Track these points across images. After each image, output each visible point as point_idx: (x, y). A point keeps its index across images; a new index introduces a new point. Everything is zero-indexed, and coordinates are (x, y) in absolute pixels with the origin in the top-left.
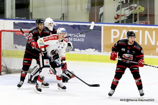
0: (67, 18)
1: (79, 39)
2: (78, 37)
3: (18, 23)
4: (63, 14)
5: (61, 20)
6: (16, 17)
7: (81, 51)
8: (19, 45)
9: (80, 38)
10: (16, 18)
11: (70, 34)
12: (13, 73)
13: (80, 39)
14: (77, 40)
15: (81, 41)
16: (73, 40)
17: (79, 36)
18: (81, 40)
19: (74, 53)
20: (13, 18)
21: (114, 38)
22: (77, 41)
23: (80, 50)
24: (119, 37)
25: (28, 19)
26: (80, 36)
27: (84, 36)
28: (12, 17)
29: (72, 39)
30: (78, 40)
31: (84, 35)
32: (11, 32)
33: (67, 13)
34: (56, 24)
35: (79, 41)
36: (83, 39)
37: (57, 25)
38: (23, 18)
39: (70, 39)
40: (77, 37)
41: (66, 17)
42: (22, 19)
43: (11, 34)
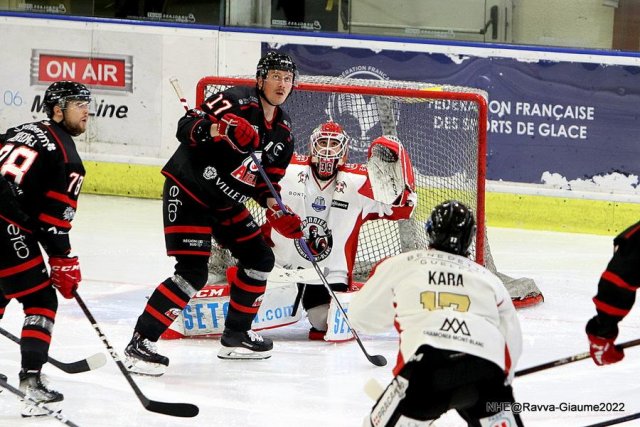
0: (509, 27)
1: (562, 127)
2: (558, 117)
3: (283, 47)
4: (494, 11)
5: (481, 38)
6: (274, 17)
7: (572, 182)
9: (568, 122)
11: (523, 101)
13: (567, 129)
14: (556, 132)
15: (572, 136)
16: (536, 130)
17: (567, 114)
18: (575, 132)
19: (538, 194)
20: (260, 25)
22: (553, 135)
23: (568, 180)
25: (329, 30)
26: (571, 114)
27: (589, 113)
28: (255, 19)
29: (529, 128)
30: (560, 133)
31: (589, 109)
33: (514, 7)
34: (461, 56)
35: (562, 136)
36: (583, 130)
37: (465, 62)
38: (304, 26)
39: (521, 129)
40: (553, 117)
41: (507, 25)
42: (305, 30)
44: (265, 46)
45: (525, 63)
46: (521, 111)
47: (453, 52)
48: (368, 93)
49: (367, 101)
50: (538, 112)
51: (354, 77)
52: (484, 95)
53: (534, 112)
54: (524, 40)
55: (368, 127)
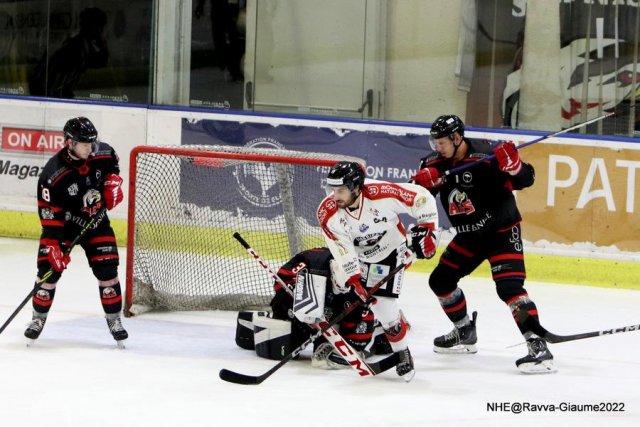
0: (382, 107)
3: (199, 122)
4: (370, 94)
5: (359, 115)
6: (192, 98)
8: (201, 204)
10: (194, 102)
11: (394, 167)
12: (174, 309)
20: (181, 104)
21: (557, 189)
24: (576, 184)
25: (236, 108)
28: (176, 99)
32: (173, 157)
33: (386, 90)
34: (343, 130)
37: (347, 135)
38: (216, 105)
41: (380, 105)
42: (217, 108)
43: (171, 161)
44: (185, 120)
45: (395, 137)
46: (392, 175)
47: (337, 127)
48: (267, 160)
49: (267, 166)
50: (405, 176)
51: (256, 147)
52: (362, 163)
53: (402, 175)
54: (394, 118)
55: (267, 188)
